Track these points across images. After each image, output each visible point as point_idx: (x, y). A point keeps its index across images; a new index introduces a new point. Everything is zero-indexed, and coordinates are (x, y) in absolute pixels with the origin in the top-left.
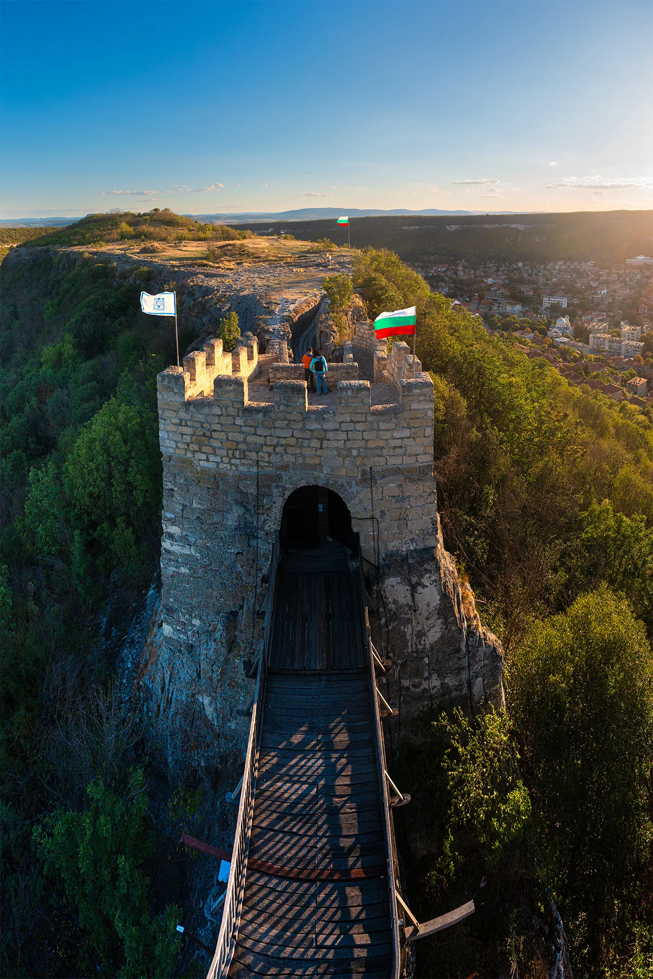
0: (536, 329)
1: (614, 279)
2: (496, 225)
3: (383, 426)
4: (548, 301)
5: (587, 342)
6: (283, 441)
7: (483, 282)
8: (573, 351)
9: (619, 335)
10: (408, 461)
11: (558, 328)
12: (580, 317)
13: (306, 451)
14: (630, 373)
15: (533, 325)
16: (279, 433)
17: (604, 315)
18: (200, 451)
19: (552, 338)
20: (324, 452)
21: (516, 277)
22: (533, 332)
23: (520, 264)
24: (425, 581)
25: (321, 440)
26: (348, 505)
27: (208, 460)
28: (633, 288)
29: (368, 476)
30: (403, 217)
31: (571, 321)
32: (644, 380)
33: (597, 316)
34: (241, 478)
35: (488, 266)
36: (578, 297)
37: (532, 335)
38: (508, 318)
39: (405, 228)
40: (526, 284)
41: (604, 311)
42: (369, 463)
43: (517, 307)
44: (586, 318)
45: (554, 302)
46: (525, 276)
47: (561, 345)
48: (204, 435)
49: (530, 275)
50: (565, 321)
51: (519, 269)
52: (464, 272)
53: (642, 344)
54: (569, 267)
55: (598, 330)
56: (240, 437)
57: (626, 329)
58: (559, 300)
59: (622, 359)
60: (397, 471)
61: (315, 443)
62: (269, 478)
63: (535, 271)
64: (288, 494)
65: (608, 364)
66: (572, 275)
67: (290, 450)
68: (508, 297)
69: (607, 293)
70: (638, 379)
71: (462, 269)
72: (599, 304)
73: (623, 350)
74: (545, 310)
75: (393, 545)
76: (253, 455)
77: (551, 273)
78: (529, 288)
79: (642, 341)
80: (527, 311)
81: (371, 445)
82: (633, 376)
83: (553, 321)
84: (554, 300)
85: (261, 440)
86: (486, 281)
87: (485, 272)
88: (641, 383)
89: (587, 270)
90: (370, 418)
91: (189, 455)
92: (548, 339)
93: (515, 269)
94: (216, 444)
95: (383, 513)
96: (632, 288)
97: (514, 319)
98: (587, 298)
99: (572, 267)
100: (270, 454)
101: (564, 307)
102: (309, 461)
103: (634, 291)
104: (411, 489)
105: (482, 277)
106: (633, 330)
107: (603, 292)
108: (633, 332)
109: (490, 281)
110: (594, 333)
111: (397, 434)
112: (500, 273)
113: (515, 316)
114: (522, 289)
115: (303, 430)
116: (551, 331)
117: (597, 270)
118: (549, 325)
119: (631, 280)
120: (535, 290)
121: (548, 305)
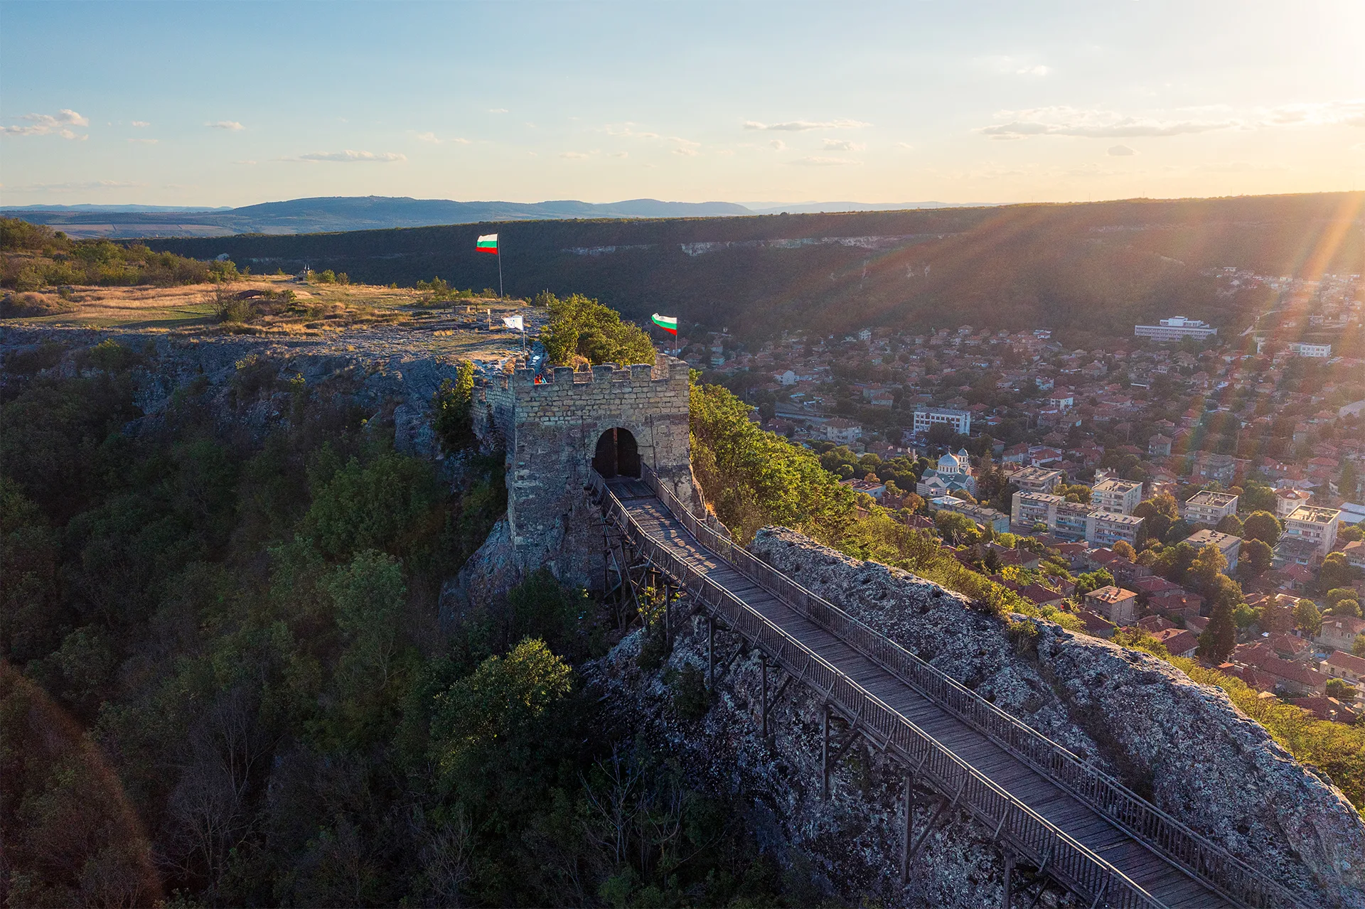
0: (892, 477)
1: (1096, 373)
2: (805, 241)
3: (658, 389)
4: (924, 419)
5: (1006, 508)
6: (598, 402)
7: (771, 380)
8: (969, 525)
9: (1085, 498)
10: (674, 411)
11: (940, 476)
12: (998, 457)
13: (613, 407)
14: (1096, 578)
15: (886, 467)
16: (595, 397)
17: (1057, 455)
18: (545, 416)
19: (926, 497)
20: (624, 407)
21: (853, 364)
22: (883, 482)
23: (865, 335)
24: (683, 480)
25: (621, 399)
26: (637, 439)
27: (550, 421)
28: (1143, 397)
29: (649, 420)
30: (573, 224)
31: (974, 463)
32: (1126, 594)
33: (1040, 455)
34: (571, 428)
35: (783, 342)
36: (999, 413)
37: (880, 489)
38: (829, 453)
39: (581, 251)
40: (878, 381)
41: (1057, 446)
42: (650, 412)
43: (851, 430)
44: (1013, 458)
45: (940, 421)
46: (877, 361)
47: (942, 511)
48: (548, 405)
49: (887, 360)
50: (958, 462)
51: (860, 346)
52: (728, 358)
53: (1137, 521)
54: (986, 340)
55: (1033, 485)
56: (571, 403)
57: (1102, 487)
58: (950, 417)
59: (1084, 548)
60: (668, 417)
61: (617, 401)
62: (589, 425)
63: (902, 350)
64: (600, 434)
65: (1047, 557)
66: (990, 362)
67: (602, 406)
68: (833, 410)
69: (1074, 405)
70: (1115, 590)
71: (720, 349)
72: (1048, 430)
73: (1090, 531)
74: (917, 438)
75: (663, 462)
76: (579, 413)
77: (939, 356)
78: (883, 391)
79: (1137, 513)
80: (873, 439)
81: (652, 401)
82: (1102, 583)
83: (931, 461)
84: (940, 416)
85: (585, 403)
86: (778, 377)
87: (776, 357)
88: (1120, 598)
89: (1031, 349)
90: (651, 385)
91: (537, 420)
92: (917, 497)
93: (852, 347)
94: (556, 409)
95: (657, 444)
96: (1140, 396)
97: (843, 454)
98: (1022, 415)
99: (994, 342)
100: (590, 411)
101: (961, 432)
102: (613, 412)
103: (1143, 404)
104: (674, 428)
105: (770, 369)
106: (1120, 488)
107: (1063, 402)
108: (1119, 493)
109: (789, 377)
110: (1026, 490)
111: (668, 394)
112: (814, 359)
113: (846, 448)
114: (866, 393)
115: (610, 394)
116: (924, 482)
117: (1056, 349)
118: (920, 469)
119: (1140, 376)
120: (897, 396)
121: (926, 428)
